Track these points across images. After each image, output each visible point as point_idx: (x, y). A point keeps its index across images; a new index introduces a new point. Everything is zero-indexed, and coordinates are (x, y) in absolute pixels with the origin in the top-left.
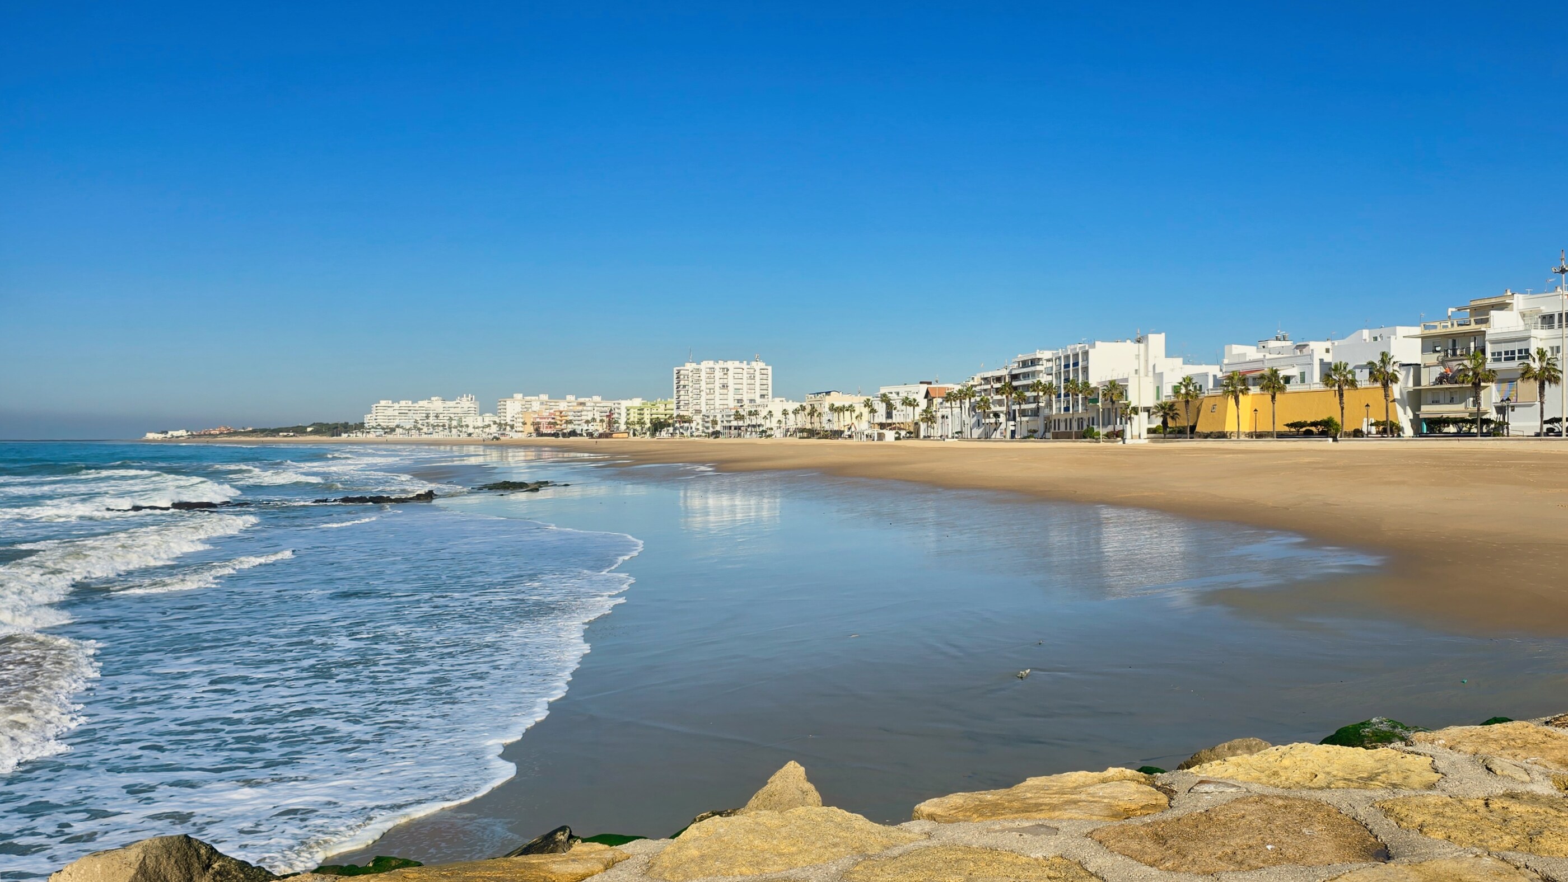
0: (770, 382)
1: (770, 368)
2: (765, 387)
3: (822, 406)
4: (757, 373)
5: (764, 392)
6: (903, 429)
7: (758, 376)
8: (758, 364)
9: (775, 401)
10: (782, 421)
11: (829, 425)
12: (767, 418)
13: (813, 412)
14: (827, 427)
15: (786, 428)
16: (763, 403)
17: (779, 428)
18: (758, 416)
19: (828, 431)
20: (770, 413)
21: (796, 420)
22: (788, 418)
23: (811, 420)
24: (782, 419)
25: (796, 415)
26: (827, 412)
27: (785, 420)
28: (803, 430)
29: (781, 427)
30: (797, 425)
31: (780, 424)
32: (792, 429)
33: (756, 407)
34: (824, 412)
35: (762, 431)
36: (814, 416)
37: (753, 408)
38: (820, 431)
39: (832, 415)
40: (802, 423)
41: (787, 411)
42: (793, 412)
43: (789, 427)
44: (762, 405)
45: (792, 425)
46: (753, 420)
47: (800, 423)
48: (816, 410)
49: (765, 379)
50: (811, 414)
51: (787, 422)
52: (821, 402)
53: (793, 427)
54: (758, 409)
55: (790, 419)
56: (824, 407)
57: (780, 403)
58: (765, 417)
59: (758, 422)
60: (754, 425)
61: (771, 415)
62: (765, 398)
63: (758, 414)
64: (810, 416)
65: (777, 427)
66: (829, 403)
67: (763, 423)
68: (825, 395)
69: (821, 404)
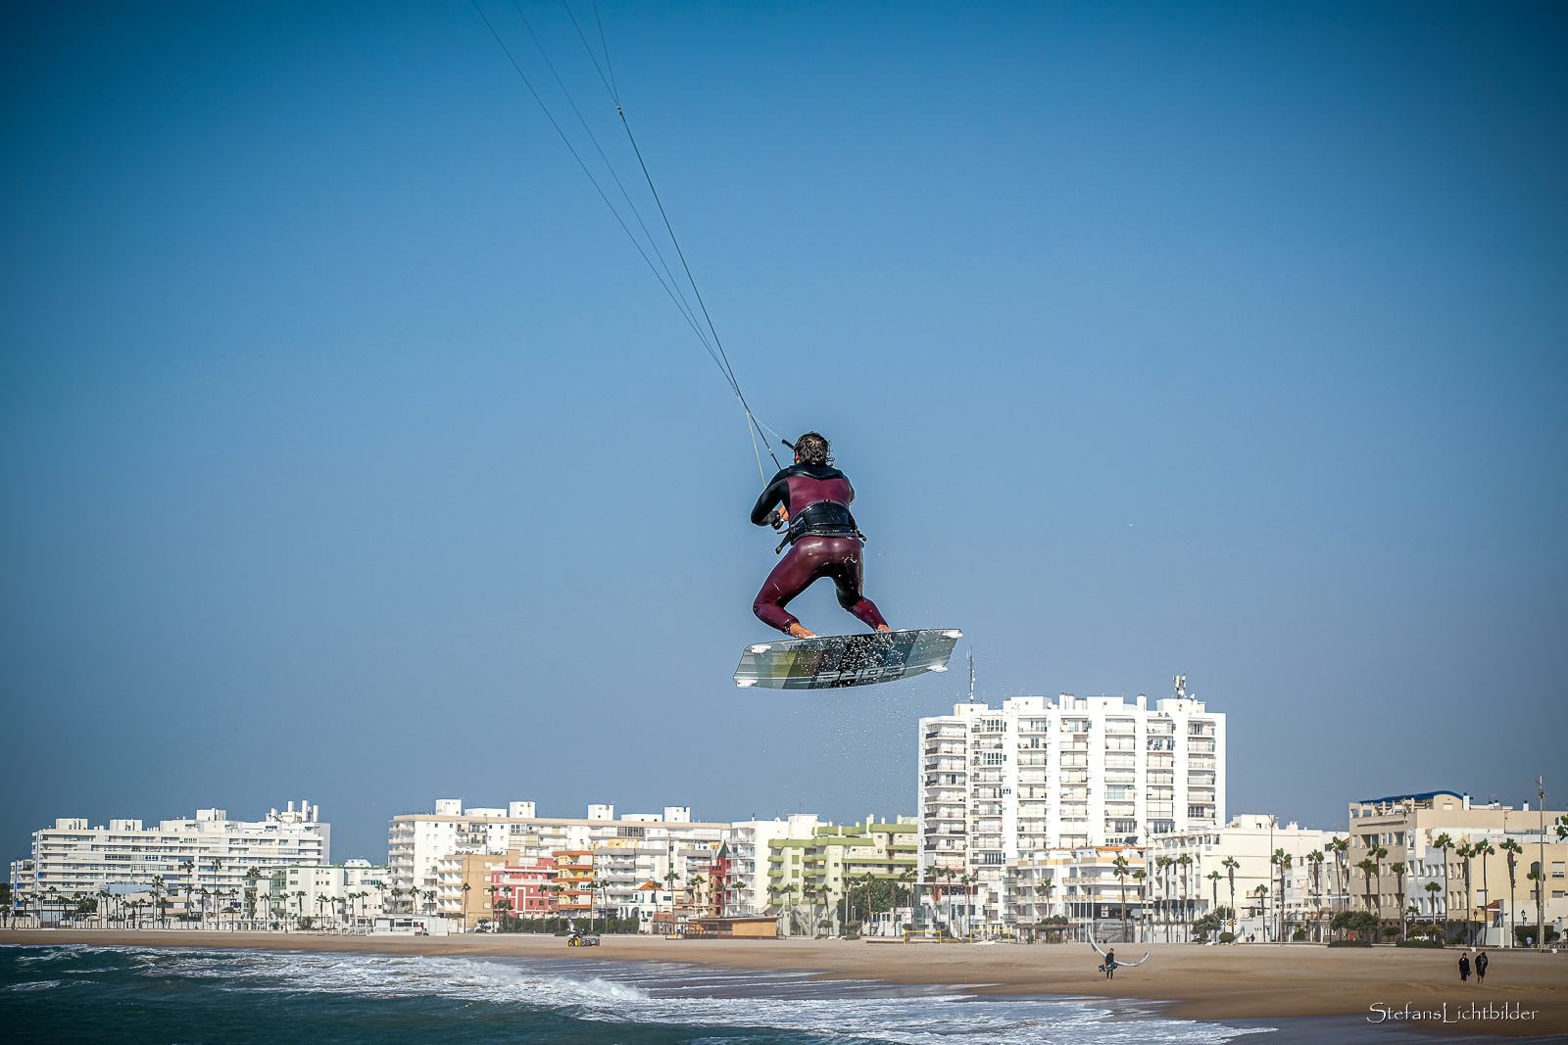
0: (1220, 763)
2: (1204, 780)
3: (1407, 841)
4: (1181, 734)
5: (1203, 797)
7: (1182, 747)
8: (1181, 706)
9: (1243, 824)
10: (1269, 889)
11: (1429, 906)
12: (1220, 878)
13: (1373, 859)
14: (1426, 911)
15: (1282, 912)
16: (1201, 832)
17: (1259, 913)
18: (1191, 871)
19: (1431, 922)
20: (1230, 863)
21: (1315, 888)
22: (1289, 882)
23: (1368, 887)
24: (1267, 884)
25: (1316, 869)
26: (1421, 862)
27: (1277, 885)
28: (1342, 920)
29: (1263, 908)
30: (1317, 902)
31: (1260, 900)
32: (1304, 914)
33: (1183, 844)
34: (1412, 862)
35: (1201, 921)
36: (1378, 876)
37: (1171, 848)
38: (1398, 924)
39: (1442, 870)
40: (1336, 895)
41: (1289, 858)
42: (1306, 861)
43: (1293, 910)
44: (1200, 839)
45: (1302, 902)
46: (1171, 885)
47: (1329, 897)
48: (1383, 853)
49: (1205, 756)
50: (1368, 867)
51: (1282, 895)
52: (1399, 828)
53: (1306, 909)
54: (1190, 850)
55: (1294, 884)
56: (1412, 845)
57: (1259, 831)
58: (1215, 876)
59: (1189, 892)
60: (1175, 901)
61: (1231, 871)
62: (1202, 816)
63: (1188, 865)
64: (1362, 872)
65: (1252, 908)
66: (1428, 832)
67: (1206, 893)
68: (1413, 807)
69: (1400, 835)
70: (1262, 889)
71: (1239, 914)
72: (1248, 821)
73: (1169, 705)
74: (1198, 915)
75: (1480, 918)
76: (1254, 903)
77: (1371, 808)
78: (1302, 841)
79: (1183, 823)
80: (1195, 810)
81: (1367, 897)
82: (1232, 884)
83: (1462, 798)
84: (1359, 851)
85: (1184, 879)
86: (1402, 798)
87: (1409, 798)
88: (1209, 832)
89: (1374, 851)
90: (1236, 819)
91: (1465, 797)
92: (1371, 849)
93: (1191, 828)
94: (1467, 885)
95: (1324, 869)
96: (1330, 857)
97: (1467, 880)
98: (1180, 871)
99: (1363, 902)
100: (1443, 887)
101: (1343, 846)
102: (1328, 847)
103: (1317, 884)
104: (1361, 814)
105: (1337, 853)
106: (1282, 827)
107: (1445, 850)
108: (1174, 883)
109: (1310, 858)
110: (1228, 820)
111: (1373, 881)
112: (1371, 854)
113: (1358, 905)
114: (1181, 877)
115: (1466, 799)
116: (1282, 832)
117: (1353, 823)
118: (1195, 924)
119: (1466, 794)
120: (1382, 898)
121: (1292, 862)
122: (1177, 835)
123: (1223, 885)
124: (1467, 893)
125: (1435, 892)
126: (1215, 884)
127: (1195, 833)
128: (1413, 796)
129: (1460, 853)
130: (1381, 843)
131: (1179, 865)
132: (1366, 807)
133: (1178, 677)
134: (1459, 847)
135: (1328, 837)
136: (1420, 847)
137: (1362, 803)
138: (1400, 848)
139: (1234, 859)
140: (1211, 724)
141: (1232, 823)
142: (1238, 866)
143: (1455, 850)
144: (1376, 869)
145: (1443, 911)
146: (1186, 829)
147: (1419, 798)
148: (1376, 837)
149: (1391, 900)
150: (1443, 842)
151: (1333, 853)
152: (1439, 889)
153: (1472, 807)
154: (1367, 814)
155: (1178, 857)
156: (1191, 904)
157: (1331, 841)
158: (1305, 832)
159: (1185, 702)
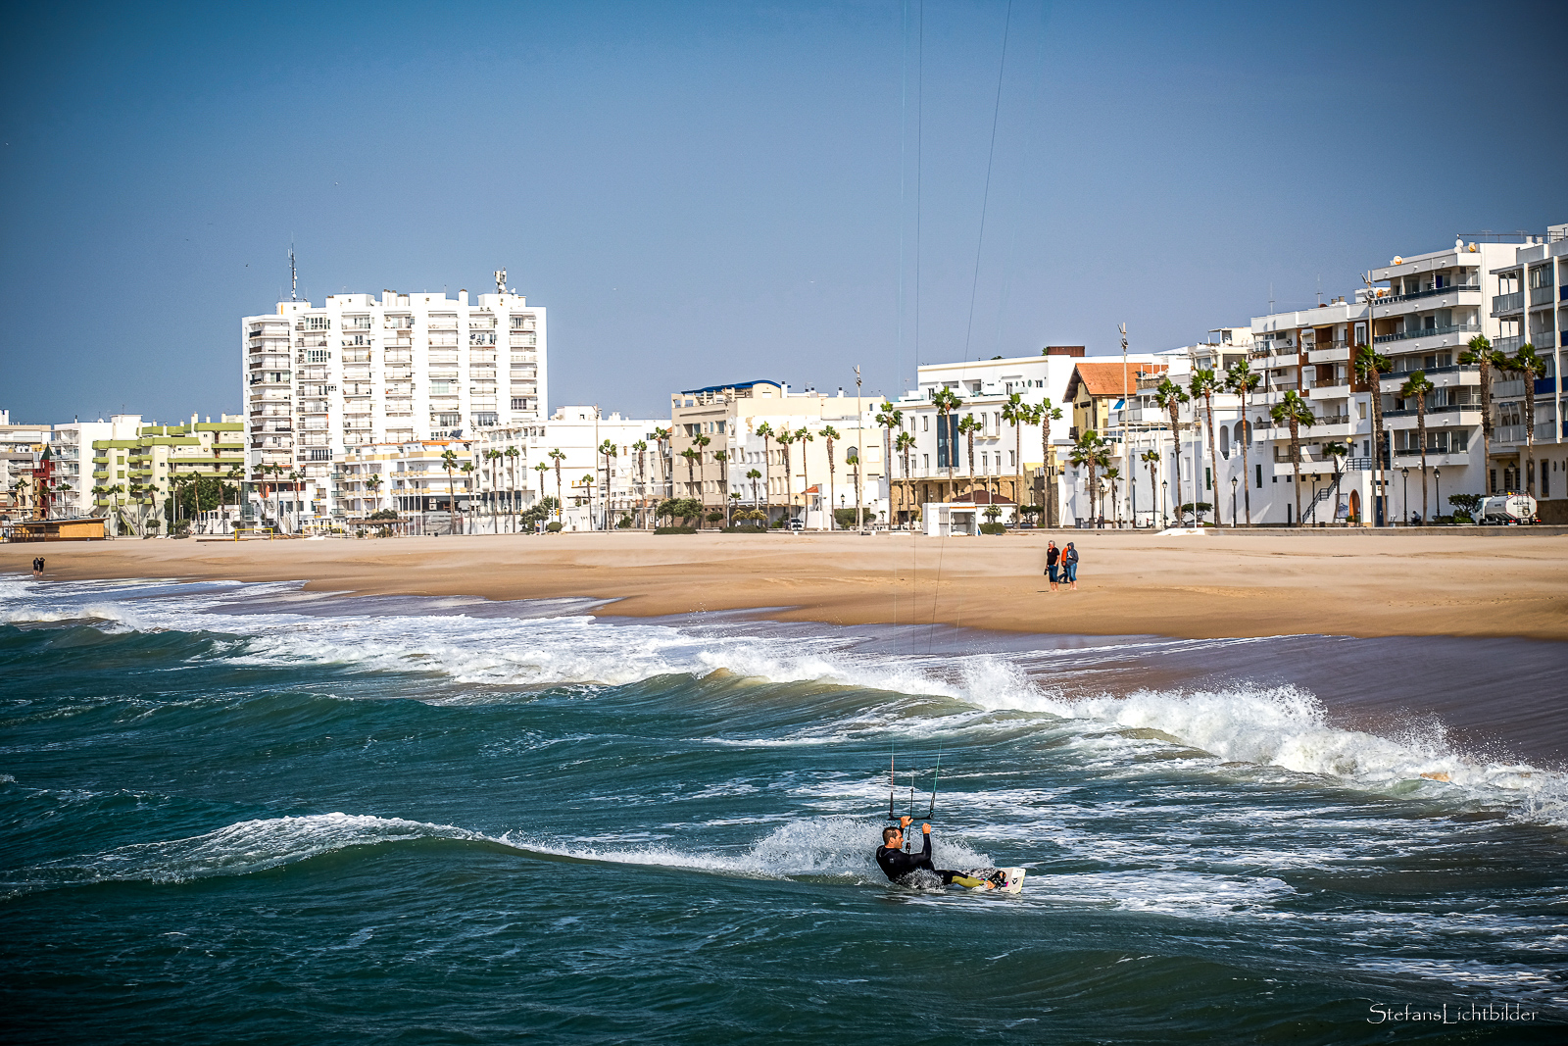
0: (541, 356)
1: (540, 313)
2: (526, 373)
3: (728, 429)
4: (504, 326)
5: (525, 390)
6: (1006, 500)
7: (504, 340)
8: (502, 300)
9: (566, 416)
10: (595, 479)
11: (751, 492)
12: (547, 469)
13: (696, 449)
14: (747, 497)
15: (608, 501)
16: (527, 425)
17: (585, 502)
18: (518, 463)
19: (753, 508)
20: (556, 455)
21: (639, 477)
22: (614, 471)
23: (691, 474)
24: (593, 473)
25: (641, 458)
26: (742, 449)
27: (603, 475)
28: (668, 508)
29: (589, 497)
30: (641, 491)
31: (586, 489)
32: (628, 503)
33: (509, 437)
34: (733, 450)
35: (528, 512)
36: (700, 464)
37: (497, 441)
38: (721, 509)
39: (763, 458)
40: (660, 483)
41: (614, 448)
42: (631, 450)
43: (618, 498)
44: (526, 430)
45: (626, 490)
46: (498, 477)
47: (653, 485)
48: (706, 442)
49: (527, 348)
50: (689, 455)
51: (608, 484)
52: (720, 417)
53: (631, 497)
54: (517, 442)
55: (618, 473)
56: (733, 432)
57: (582, 422)
58: (543, 467)
59: (516, 483)
60: (502, 493)
61: (557, 463)
62: (525, 408)
63: (515, 457)
64: (685, 460)
65: (578, 497)
66: (748, 421)
67: (532, 482)
68: (733, 396)
69: (722, 424)
70: (588, 478)
71: (565, 504)
72: (571, 413)
73: (490, 300)
74: (525, 507)
75: (801, 502)
76: (579, 492)
77: (692, 397)
78: (627, 432)
79: (507, 416)
80: (519, 403)
81: (689, 484)
82: (558, 474)
83: (779, 387)
84: (682, 442)
85: (510, 470)
86: (723, 387)
87: (729, 387)
88: (534, 424)
89: (698, 439)
90: (559, 411)
91: (783, 386)
92: (695, 438)
93: (514, 420)
94: (788, 471)
95: (647, 457)
96: (652, 445)
97: (787, 466)
98: (507, 463)
99: (686, 490)
100: (764, 473)
101: (665, 435)
102: (652, 437)
103: (641, 473)
104: (683, 404)
105: (660, 442)
106: (605, 418)
107: (766, 438)
108: (501, 474)
109: (635, 447)
110: (551, 412)
111: (696, 468)
112: (695, 443)
113: (682, 493)
114: (508, 469)
115: (784, 387)
116: (605, 422)
117: (676, 413)
118: (523, 515)
119: (783, 383)
120: (704, 485)
121: (617, 451)
122: (503, 428)
123: (550, 476)
124: (787, 478)
125: (756, 479)
126: (542, 475)
127: (521, 425)
128: (733, 386)
129: (780, 441)
130: (703, 431)
131: (505, 458)
132: (688, 397)
133: (498, 273)
134: (778, 434)
135: (650, 426)
136: (741, 435)
137: (684, 393)
138: (722, 436)
139: (560, 451)
140: (532, 317)
141: (557, 415)
142: (564, 457)
143: (775, 439)
144: (698, 456)
145: (764, 496)
146: (510, 422)
147: (739, 388)
148: (698, 426)
149: (714, 487)
150: (764, 432)
151: (655, 442)
152: (759, 476)
153: (790, 395)
154: (689, 404)
155: (505, 450)
156: (518, 495)
157: (654, 432)
158: (627, 422)
159: (506, 297)
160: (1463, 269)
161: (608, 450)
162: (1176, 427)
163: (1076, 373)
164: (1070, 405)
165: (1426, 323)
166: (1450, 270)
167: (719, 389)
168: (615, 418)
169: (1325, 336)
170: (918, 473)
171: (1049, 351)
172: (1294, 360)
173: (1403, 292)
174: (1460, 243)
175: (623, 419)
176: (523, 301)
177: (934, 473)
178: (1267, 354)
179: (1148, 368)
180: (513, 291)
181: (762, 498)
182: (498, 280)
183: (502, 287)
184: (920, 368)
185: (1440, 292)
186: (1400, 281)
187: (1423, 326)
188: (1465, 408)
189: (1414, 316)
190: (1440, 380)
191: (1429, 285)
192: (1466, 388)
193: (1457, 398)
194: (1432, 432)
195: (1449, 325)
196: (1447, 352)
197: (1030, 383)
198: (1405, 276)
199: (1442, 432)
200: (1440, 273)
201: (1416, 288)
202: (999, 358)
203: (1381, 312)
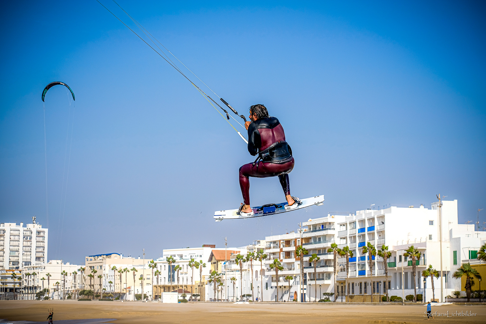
0: (46, 245)
1: (46, 230)
2: (41, 249)
3: (103, 268)
4: (34, 235)
5: (40, 255)
6: (189, 292)
7: (34, 240)
8: (34, 226)
9: (52, 263)
10: (60, 283)
11: (109, 288)
12: (45, 279)
13: (92, 274)
14: (108, 290)
15: (64, 290)
16: (39, 265)
17: (57, 291)
18: (36, 278)
19: (109, 293)
21: (74, 283)
22: (66, 281)
23: (91, 282)
24: (59, 281)
25: (75, 277)
26: (107, 274)
27: (63, 282)
28: (83, 293)
29: (58, 289)
30: (75, 287)
32: (71, 291)
33: (34, 269)
34: (104, 275)
35: (38, 293)
36: (94, 278)
37: (30, 270)
38: (100, 293)
39: (113, 277)
40: (81, 285)
41: (66, 273)
43: (67, 290)
44: (39, 267)
45: (70, 287)
47: (79, 285)
48: (96, 272)
49: (41, 242)
50: (91, 276)
51: (64, 285)
52: (101, 264)
53: (71, 289)
54: (36, 271)
55: (68, 281)
56: (105, 269)
57: (57, 265)
58: (43, 279)
59: (35, 284)
60: (30, 287)
61: (49, 278)
62: (40, 260)
63: (35, 276)
64: (89, 278)
65: (55, 289)
66: (109, 266)
67: (40, 284)
68: (105, 258)
69: (101, 266)
70: (58, 283)
71: (51, 291)
72: (54, 262)
73: (30, 226)
74: (38, 291)
75: (125, 292)
76: (56, 287)
78: (71, 268)
79: (34, 262)
80: (38, 258)
81: (90, 285)
82: (49, 281)
83: (120, 255)
84: (88, 271)
85: (34, 280)
86: (102, 255)
87: (104, 255)
88: (42, 265)
89: (93, 271)
90: (50, 261)
91: (121, 255)
92: (92, 271)
94: (121, 282)
95: (77, 277)
96: (79, 273)
97: (121, 280)
98: (32, 277)
99: (89, 287)
100: (113, 282)
101: (84, 270)
102: (79, 270)
103: (75, 281)
104: (89, 260)
105: (81, 272)
107: (115, 271)
108: (30, 281)
109: (73, 273)
110: (48, 261)
111: (92, 281)
112: (92, 272)
113: (87, 288)
116: (65, 265)
117: (87, 262)
118: (37, 294)
120: (95, 286)
121: (68, 274)
122: (32, 266)
123: (46, 282)
124: (121, 284)
125: (111, 284)
126: (43, 281)
127: (37, 265)
128: (105, 255)
129: (119, 272)
130: (95, 269)
132: (91, 258)
133: (33, 217)
134: (119, 270)
135: (79, 267)
136: (107, 270)
137: (90, 256)
138: (101, 270)
139: (50, 274)
140: (44, 232)
141: (49, 263)
142: (51, 276)
143: (117, 271)
144: (93, 276)
145: (113, 290)
146: (35, 264)
147: (107, 255)
148: (94, 267)
149: (98, 286)
150: (114, 269)
152: (112, 283)
153: (123, 258)
154: (91, 260)
155: (32, 273)
156: (36, 288)
157: (80, 268)
158: (72, 265)
159: (36, 225)
160: (330, 223)
161: (64, 274)
162: (241, 270)
163: (212, 253)
164: (210, 263)
165: (318, 240)
166: (326, 223)
167: (100, 255)
168: (68, 264)
169: (288, 243)
170: (162, 283)
171: (204, 246)
172: (278, 250)
173: (312, 230)
174: (329, 215)
175: (70, 264)
176: (41, 226)
177: (167, 283)
178: (270, 248)
179: (234, 252)
180: (38, 223)
181: (112, 290)
182: (33, 220)
183: (34, 222)
184: (164, 250)
185: (322, 230)
186: (311, 226)
187: (317, 240)
188: (330, 266)
189: (315, 238)
190: (322, 257)
191: (320, 228)
192: (330, 260)
193: (327, 263)
194: (319, 273)
195: (325, 240)
196: (324, 249)
197: (198, 256)
198: (312, 225)
199: (323, 273)
200: (323, 224)
201: (316, 229)
202: (189, 248)
203: (305, 236)
